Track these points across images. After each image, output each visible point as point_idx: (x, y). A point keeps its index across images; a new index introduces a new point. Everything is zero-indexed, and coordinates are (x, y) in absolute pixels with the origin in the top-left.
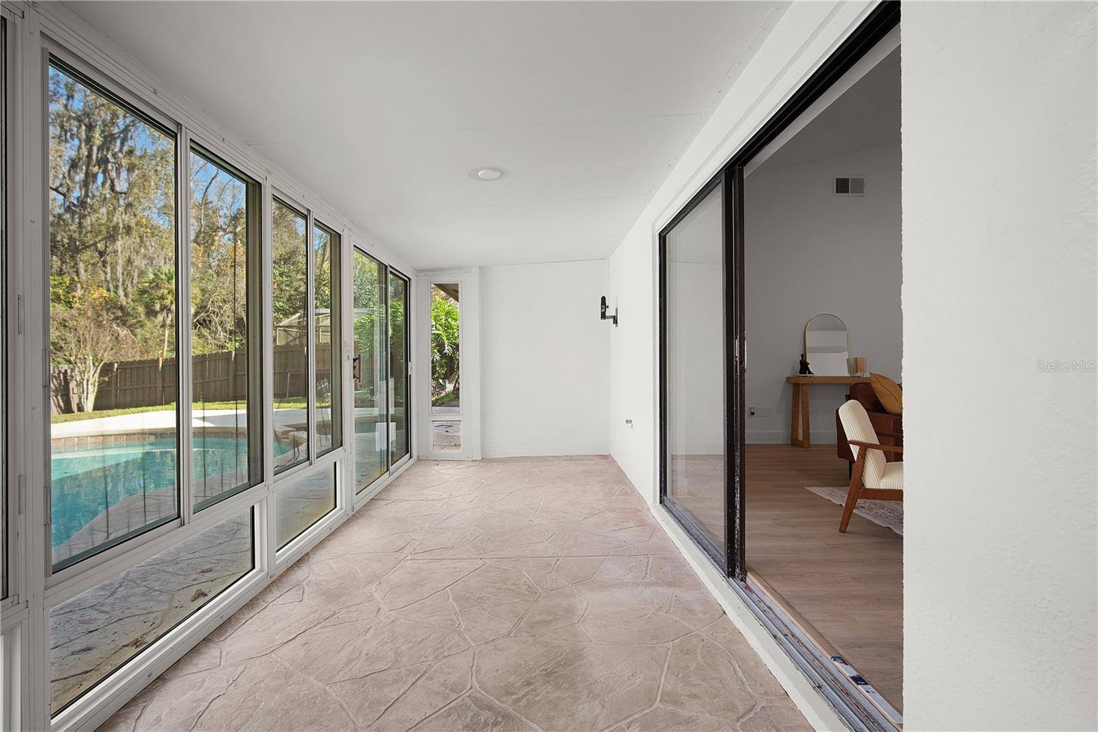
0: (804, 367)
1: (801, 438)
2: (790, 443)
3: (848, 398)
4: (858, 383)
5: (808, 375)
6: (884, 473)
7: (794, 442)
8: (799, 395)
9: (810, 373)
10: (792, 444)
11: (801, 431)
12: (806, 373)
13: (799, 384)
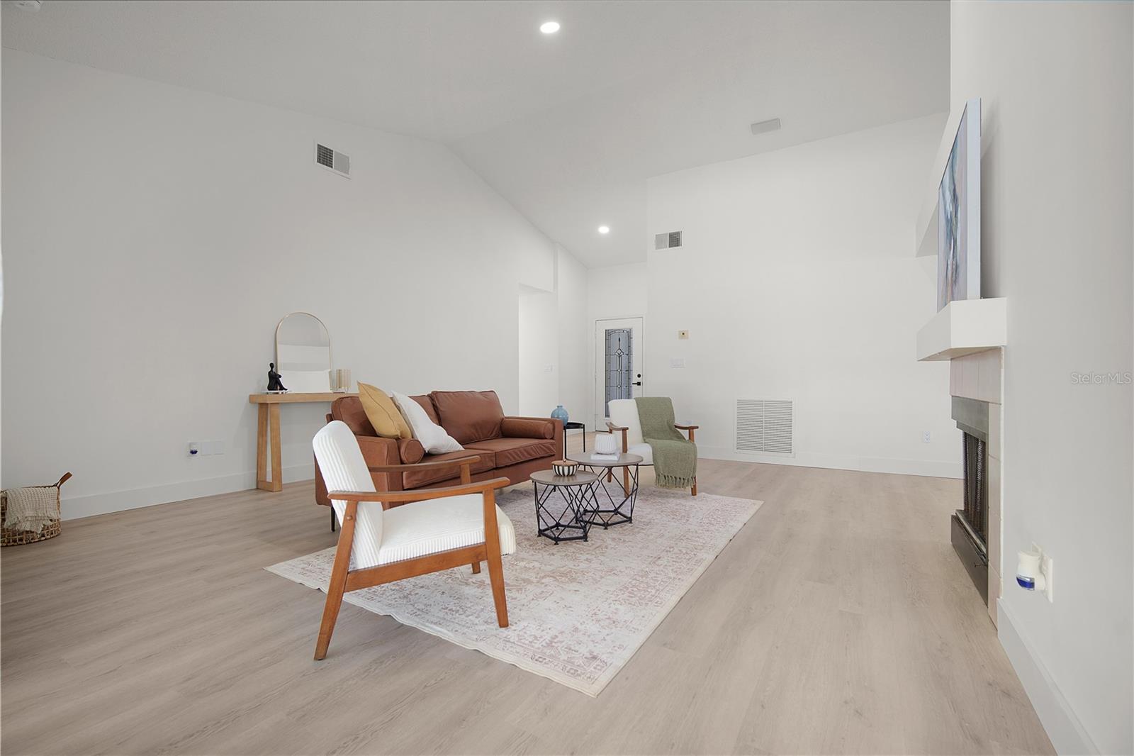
0: (274, 382)
1: (269, 479)
2: (255, 487)
3: (331, 418)
4: (343, 398)
5: (280, 392)
6: (382, 540)
7: (261, 486)
8: (267, 420)
9: (282, 388)
10: (257, 488)
11: (269, 469)
12: (277, 390)
13: (268, 404)
